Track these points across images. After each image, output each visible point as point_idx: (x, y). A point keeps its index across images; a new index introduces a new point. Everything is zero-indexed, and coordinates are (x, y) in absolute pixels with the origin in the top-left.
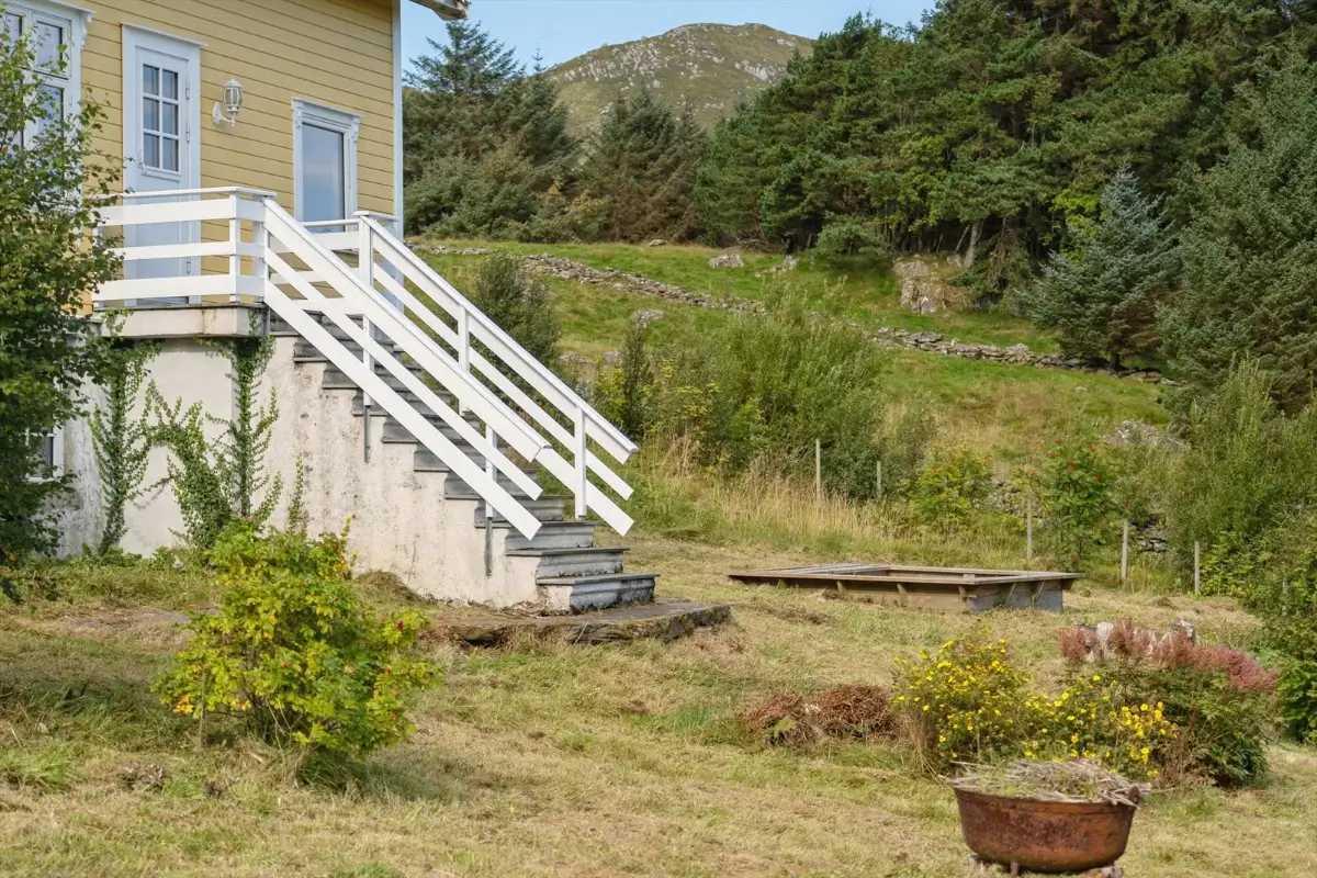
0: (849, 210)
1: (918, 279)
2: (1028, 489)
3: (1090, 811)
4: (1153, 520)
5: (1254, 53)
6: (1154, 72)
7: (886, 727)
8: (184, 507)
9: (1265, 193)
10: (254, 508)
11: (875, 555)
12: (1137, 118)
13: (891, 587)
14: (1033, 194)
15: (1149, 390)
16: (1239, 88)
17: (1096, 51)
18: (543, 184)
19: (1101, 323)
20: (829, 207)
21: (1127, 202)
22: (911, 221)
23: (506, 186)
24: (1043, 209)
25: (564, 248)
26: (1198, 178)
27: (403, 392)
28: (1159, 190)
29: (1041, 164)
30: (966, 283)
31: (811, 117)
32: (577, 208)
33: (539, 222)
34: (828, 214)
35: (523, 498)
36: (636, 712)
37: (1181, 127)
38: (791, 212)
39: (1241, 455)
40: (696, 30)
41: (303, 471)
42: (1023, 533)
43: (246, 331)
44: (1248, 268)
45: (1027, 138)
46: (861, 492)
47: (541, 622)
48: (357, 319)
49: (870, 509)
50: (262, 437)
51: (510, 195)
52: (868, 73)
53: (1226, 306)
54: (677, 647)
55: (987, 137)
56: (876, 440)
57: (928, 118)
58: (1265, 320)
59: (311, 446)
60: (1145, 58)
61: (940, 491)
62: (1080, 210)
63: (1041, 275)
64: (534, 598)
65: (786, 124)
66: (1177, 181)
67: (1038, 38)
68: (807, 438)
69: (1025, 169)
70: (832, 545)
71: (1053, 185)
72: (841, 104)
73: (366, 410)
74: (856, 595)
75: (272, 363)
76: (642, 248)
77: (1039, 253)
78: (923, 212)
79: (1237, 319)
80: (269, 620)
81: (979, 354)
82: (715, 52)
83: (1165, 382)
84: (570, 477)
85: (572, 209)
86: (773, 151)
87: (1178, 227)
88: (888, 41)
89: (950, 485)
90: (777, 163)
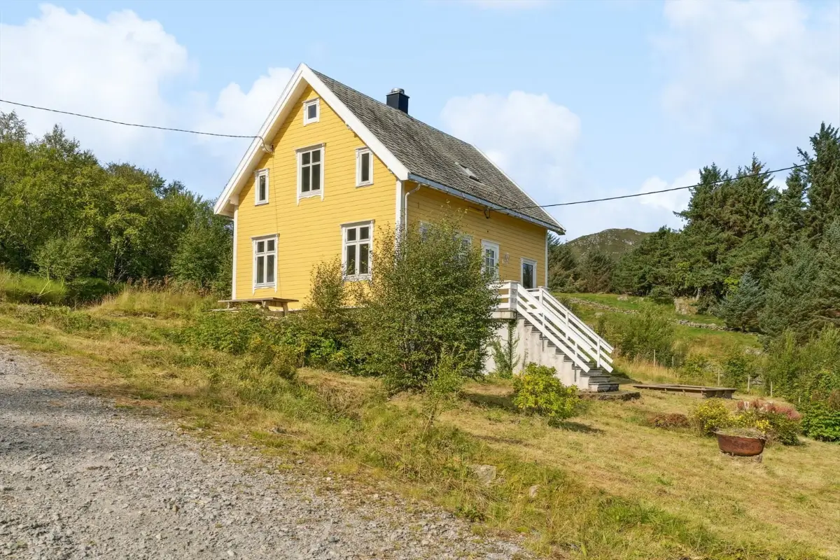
0: (660, 284)
1: (681, 304)
2: (719, 365)
3: (754, 441)
4: (758, 375)
5: (790, 236)
6: (757, 242)
7: (686, 425)
8: (496, 362)
9: (793, 279)
10: (513, 363)
11: (673, 383)
12: (751, 256)
13: (681, 390)
14: (718, 279)
15: (756, 337)
16: (785, 247)
17: (738, 236)
18: (568, 276)
19: (739, 317)
20: (653, 283)
21: (748, 281)
22: (679, 287)
23: (557, 277)
24: (721, 284)
25: (574, 295)
26: (771, 274)
27: (553, 333)
28: (758, 278)
29: (720, 270)
30: (696, 305)
31: (649, 257)
32: (577, 284)
33: (567, 287)
34: (653, 285)
35: (585, 362)
36: (619, 417)
37: (767, 258)
38: (642, 284)
39: (786, 356)
40: (610, 231)
41: (526, 354)
42: (717, 378)
43: (512, 317)
44: (788, 301)
45: (716, 262)
46: (668, 364)
47: (591, 394)
48: (541, 315)
49: (671, 370)
50: (516, 345)
51: (558, 280)
52: (667, 244)
53: (780, 312)
54: (627, 402)
55: (704, 262)
56: (672, 350)
57: (685, 257)
58: (793, 317)
59: (529, 347)
60: (754, 238)
61: (692, 365)
62: (733, 284)
63: (720, 303)
64: (587, 388)
65: (641, 259)
66: (764, 275)
67: (720, 232)
68: (652, 350)
69: (715, 271)
70: (660, 379)
71: (724, 276)
72: (658, 253)
73: (542, 337)
74: (670, 392)
75: (518, 325)
76: (598, 295)
77: (720, 297)
78: (683, 284)
79: (783, 317)
80: (542, 387)
81: (700, 327)
82: (616, 237)
83: (759, 335)
84: (596, 357)
85: (576, 284)
86: (637, 267)
87: (765, 289)
88: (673, 234)
89: (695, 363)
90: (637, 270)
